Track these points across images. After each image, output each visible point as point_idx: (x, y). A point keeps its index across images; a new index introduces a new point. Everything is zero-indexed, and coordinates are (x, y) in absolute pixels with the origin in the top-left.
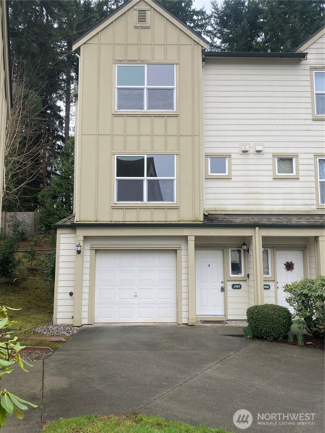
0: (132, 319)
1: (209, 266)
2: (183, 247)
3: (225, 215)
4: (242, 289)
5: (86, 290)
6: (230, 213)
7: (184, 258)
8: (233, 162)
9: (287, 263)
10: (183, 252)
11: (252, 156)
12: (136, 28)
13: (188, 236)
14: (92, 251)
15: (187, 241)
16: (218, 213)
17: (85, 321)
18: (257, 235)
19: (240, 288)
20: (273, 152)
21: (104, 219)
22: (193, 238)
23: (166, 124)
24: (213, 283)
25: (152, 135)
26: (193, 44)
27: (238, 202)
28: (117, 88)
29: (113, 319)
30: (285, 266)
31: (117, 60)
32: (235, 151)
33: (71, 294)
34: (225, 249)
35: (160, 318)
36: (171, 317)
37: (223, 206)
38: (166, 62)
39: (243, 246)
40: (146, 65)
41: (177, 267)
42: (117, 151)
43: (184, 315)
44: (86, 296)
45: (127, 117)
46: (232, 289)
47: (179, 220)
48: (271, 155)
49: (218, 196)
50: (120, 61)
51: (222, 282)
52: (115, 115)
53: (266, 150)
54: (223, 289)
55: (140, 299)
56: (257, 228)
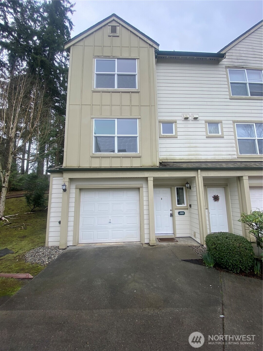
0: (107, 239)
1: (162, 199)
2: (144, 186)
3: (174, 162)
4: (185, 215)
5: (71, 219)
6: (177, 161)
7: (145, 194)
8: (178, 126)
9: (214, 196)
10: (145, 190)
11: (191, 122)
12: (109, 36)
13: (148, 177)
14: (77, 189)
15: (148, 181)
16: (169, 161)
17: (70, 243)
18: (199, 176)
19: (184, 214)
20: (205, 119)
21: (85, 165)
22: (152, 179)
23: (131, 97)
24: (165, 211)
25: (121, 105)
26: (148, 47)
27: (183, 153)
28: (95, 73)
29: (93, 240)
30: (213, 199)
31: (96, 56)
32: (179, 118)
33: (60, 222)
34: (173, 187)
35: (128, 239)
36: (136, 238)
37: (172, 157)
38: (130, 57)
39: (187, 185)
40: (116, 60)
41: (140, 200)
42: (95, 116)
43: (146, 236)
44: (71, 224)
45: (103, 93)
46: (178, 215)
47: (141, 166)
48: (204, 121)
49: (169, 149)
50: (98, 56)
51: (171, 210)
52: (94, 92)
53: (200, 118)
54: (172, 215)
55: (113, 224)
56: (199, 171)
